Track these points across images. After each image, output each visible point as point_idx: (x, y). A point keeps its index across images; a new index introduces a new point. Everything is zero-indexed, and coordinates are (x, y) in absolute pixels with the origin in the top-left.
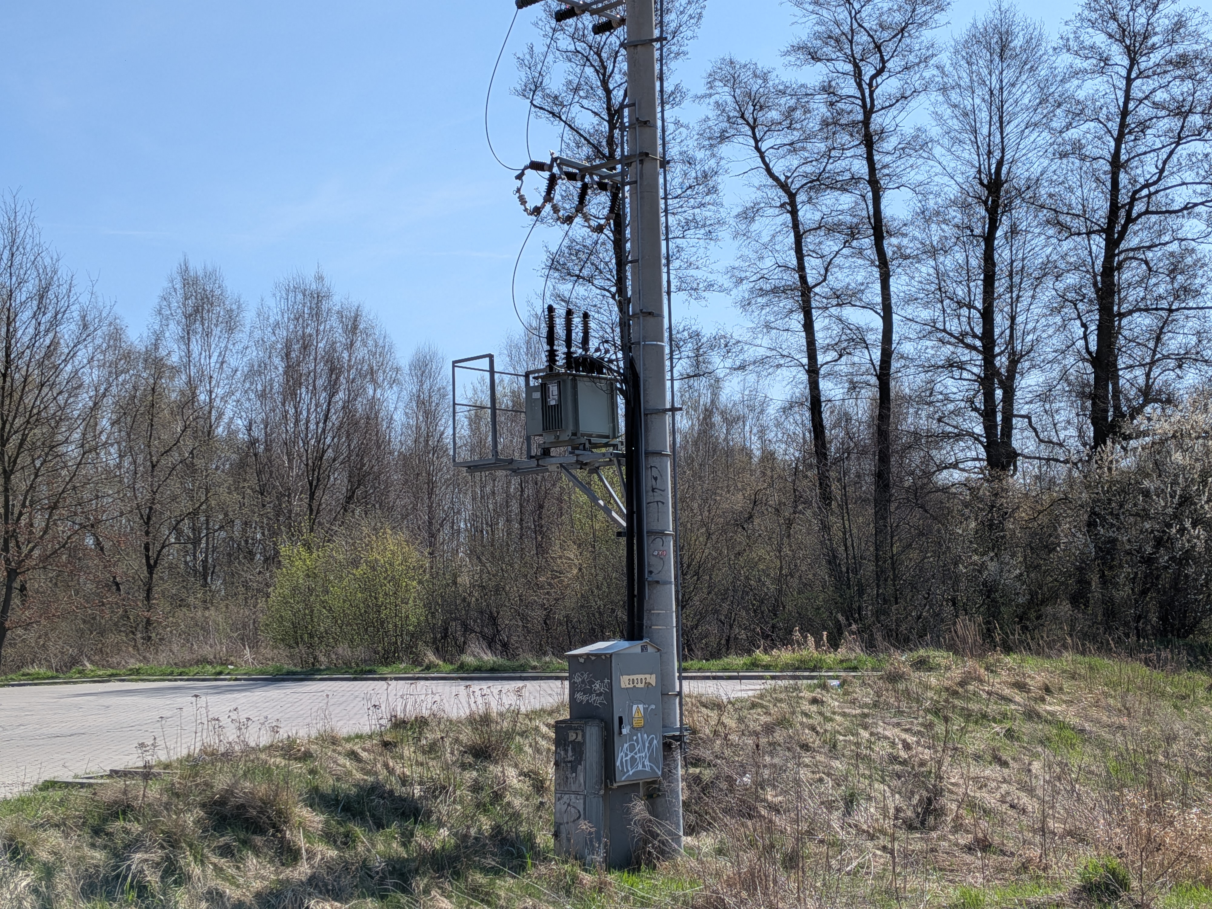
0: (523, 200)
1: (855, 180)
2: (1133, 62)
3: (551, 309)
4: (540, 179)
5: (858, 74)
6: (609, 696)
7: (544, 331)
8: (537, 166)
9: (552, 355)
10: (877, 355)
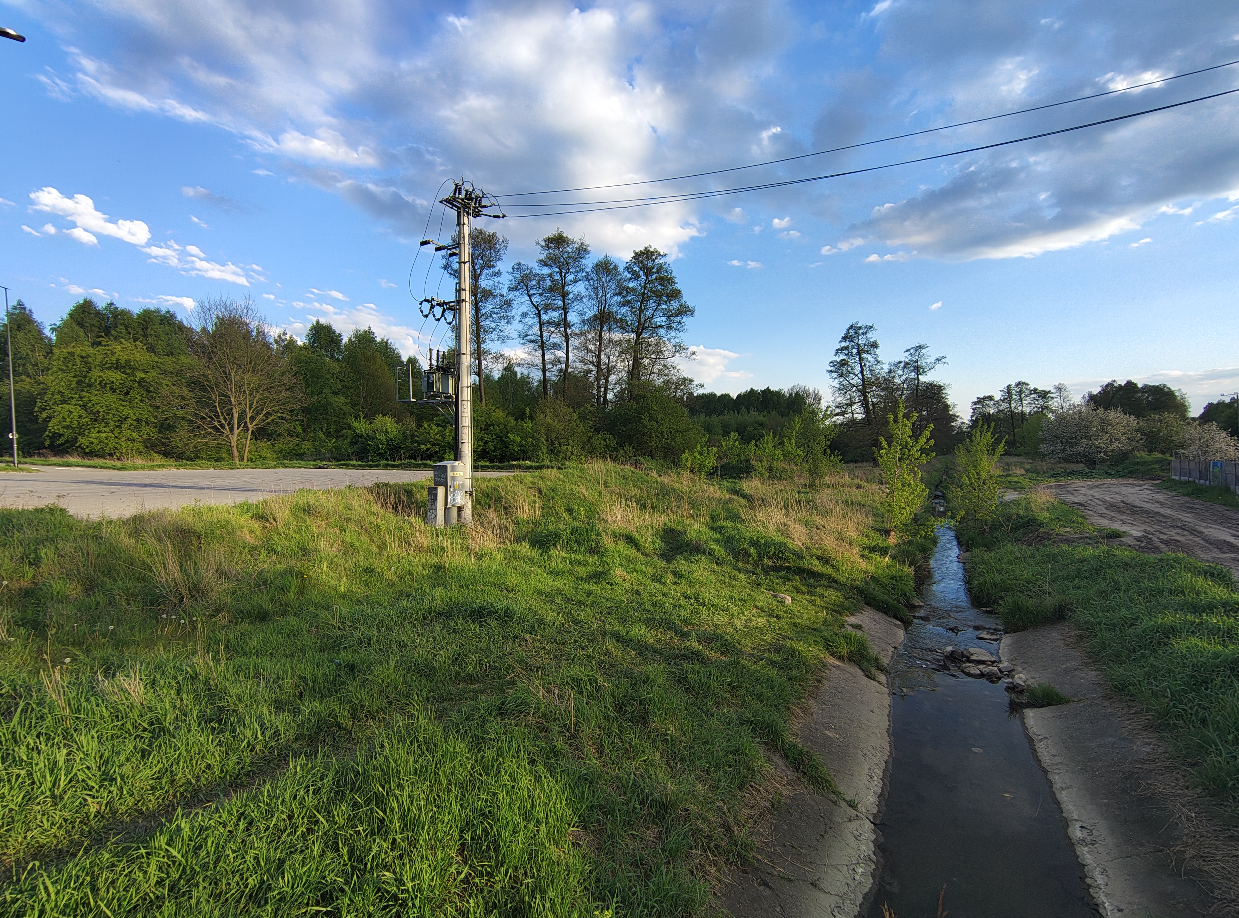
0: (422, 311)
1: (559, 308)
2: (647, 278)
3: (431, 350)
4: (428, 305)
5: (561, 273)
6: (446, 478)
7: (428, 357)
8: (426, 300)
9: (431, 364)
10: (564, 366)
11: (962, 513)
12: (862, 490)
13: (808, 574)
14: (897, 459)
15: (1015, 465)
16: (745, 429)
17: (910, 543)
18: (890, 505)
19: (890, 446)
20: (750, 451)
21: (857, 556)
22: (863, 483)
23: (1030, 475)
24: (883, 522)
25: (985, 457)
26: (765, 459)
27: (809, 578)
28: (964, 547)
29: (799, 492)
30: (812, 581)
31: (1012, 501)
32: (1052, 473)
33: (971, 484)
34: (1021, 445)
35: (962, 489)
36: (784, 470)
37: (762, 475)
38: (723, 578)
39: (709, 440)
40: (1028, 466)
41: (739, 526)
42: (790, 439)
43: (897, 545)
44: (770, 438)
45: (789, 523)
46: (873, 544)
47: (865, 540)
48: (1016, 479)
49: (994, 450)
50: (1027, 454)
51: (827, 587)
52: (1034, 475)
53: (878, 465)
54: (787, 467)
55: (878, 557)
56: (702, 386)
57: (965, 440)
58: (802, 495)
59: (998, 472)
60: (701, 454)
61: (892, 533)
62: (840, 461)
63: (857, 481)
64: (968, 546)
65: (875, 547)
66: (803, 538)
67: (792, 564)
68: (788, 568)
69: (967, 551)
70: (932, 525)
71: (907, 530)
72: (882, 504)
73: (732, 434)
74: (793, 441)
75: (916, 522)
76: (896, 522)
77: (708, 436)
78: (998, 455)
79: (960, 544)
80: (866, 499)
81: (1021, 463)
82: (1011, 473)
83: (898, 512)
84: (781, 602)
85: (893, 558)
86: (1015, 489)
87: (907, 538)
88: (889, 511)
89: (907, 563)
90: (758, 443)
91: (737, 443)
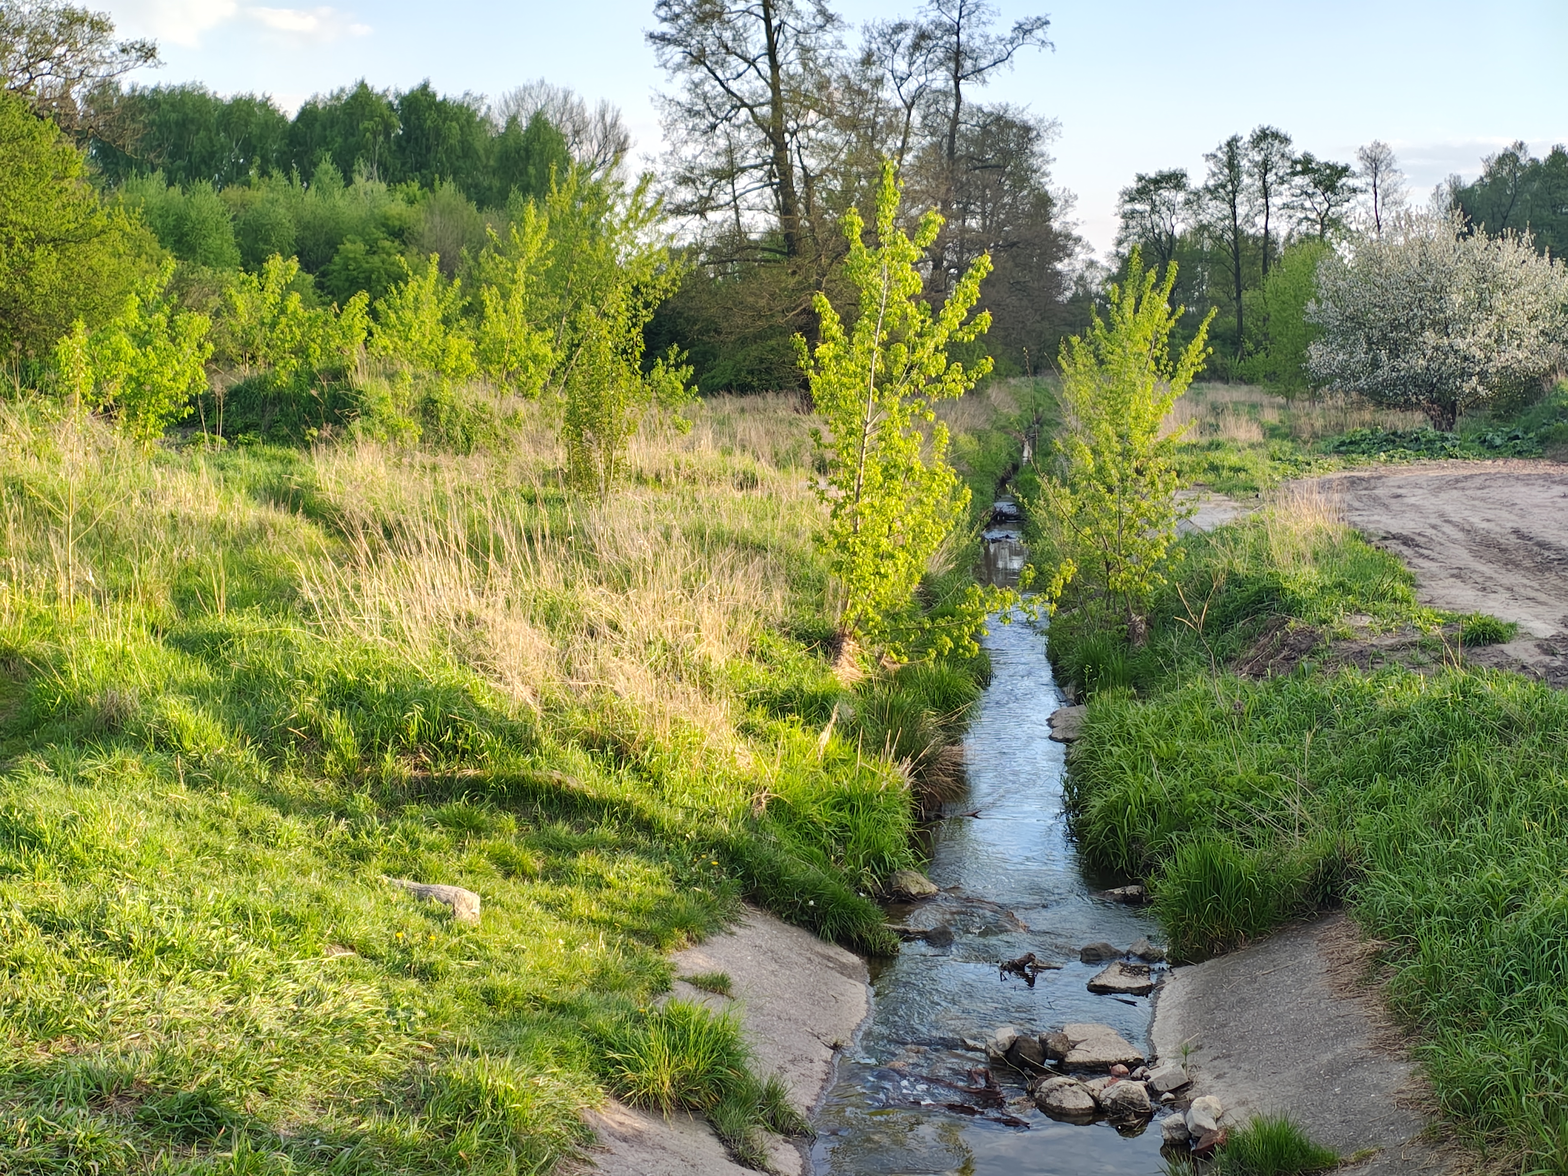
11: (1069, 570)
12: (757, 493)
13: (548, 804)
14: (870, 379)
15: (1236, 413)
16: (333, 244)
17: (903, 678)
18: (843, 546)
19: (849, 331)
20: (347, 334)
21: (727, 731)
22: (764, 470)
23: (1275, 445)
24: (819, 606)
25: (1151, 380)
26: (407, 371)
27: (553, 819)
28: (1070, 689)
29: (531, 501)
30: (562, 829)
31: (1219, 532)
32: (1336, 439)
33: (1100, 470)
34: (1258, 344)
35: (1074, 492)
36: (480, 416)
37: (394, 432)
38: (213, 839)
39: (180, 284)
40: (1271, 417)
41: (291, 629)
42: (505, 295)
43: (864, 689)
44: (429, 285)
45: (487, 615)
46: (784, 685)
47: (758, 672)
48: (1233, 459)
49: (1175, 357)
50: (1272, 377)
51: (614, 849)
52: (1288, 446)
53: (809, 404)
54: (493, 404)
55: (797, 731)
56: (148, 53)
57: (1090, 323)
58: (544, 512)
59: (1186, 435)
60: (142, 340)
61: (849, 646)
62: (687, 387)
63: (741, 462)
64: (1081, 685)
65: (788, 696)
66: (537, 670)
67: (491, 771)
68: (476, 787)
69: (1078, 701)
70: (974, 616)
71: (897, 634)
72: (818, 539)
73: (275, 264)
74: (517, 304)
75: (928, 605)
76: (863, 605)
77: (171, 265)
78: (1185, 375)
79: (1060, 678)
80: (768, 524)
81: (1253, 406)
82: (1221, 437)
83: (867, 570)
84: (441, 917)
85: (849, 731)
86: (1229, 492)
87: (895, 662)
88: (838, 566)
89: (891, 750)
90: (380, 305)
91: (294, 301)
